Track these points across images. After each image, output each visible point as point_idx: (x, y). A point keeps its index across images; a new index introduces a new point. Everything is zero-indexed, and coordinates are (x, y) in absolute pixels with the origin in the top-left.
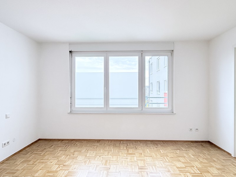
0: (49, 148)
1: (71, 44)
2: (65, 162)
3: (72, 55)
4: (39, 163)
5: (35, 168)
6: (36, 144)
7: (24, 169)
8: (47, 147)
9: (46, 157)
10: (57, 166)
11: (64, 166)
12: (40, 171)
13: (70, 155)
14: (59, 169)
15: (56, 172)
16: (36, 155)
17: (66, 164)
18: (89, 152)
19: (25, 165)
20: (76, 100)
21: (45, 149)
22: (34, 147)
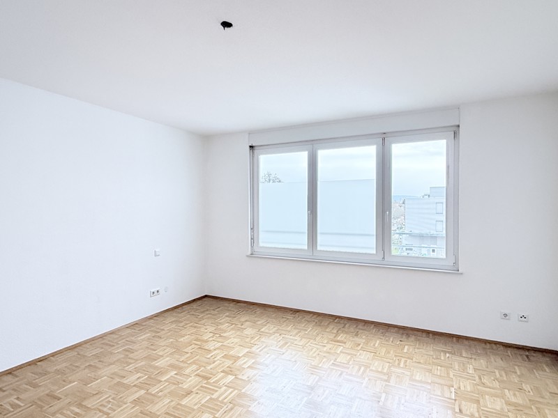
0: (214, 310)
1: (251, 133)
2: (225, 332)
3: (253, 153)
4: (191, 326)
5: (183, 332)
6: (199, 302)
7: (170, 330)
8: (212, 308)
9: (203, 322)
10: (212, 335)
11: (221, 336)
12: (186, 337)
13: (236, 325)
14: (211, 339)
15: (206, 341)
16: (193, 316)
17: (225, 335)
18: (268, 325)
19: (174, 326)
20: (261, 233)
21: (207, 310)
22: (194, 305)
